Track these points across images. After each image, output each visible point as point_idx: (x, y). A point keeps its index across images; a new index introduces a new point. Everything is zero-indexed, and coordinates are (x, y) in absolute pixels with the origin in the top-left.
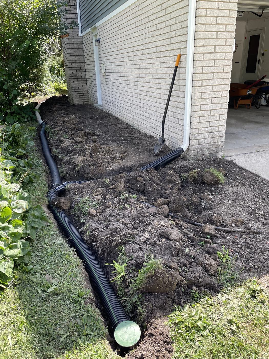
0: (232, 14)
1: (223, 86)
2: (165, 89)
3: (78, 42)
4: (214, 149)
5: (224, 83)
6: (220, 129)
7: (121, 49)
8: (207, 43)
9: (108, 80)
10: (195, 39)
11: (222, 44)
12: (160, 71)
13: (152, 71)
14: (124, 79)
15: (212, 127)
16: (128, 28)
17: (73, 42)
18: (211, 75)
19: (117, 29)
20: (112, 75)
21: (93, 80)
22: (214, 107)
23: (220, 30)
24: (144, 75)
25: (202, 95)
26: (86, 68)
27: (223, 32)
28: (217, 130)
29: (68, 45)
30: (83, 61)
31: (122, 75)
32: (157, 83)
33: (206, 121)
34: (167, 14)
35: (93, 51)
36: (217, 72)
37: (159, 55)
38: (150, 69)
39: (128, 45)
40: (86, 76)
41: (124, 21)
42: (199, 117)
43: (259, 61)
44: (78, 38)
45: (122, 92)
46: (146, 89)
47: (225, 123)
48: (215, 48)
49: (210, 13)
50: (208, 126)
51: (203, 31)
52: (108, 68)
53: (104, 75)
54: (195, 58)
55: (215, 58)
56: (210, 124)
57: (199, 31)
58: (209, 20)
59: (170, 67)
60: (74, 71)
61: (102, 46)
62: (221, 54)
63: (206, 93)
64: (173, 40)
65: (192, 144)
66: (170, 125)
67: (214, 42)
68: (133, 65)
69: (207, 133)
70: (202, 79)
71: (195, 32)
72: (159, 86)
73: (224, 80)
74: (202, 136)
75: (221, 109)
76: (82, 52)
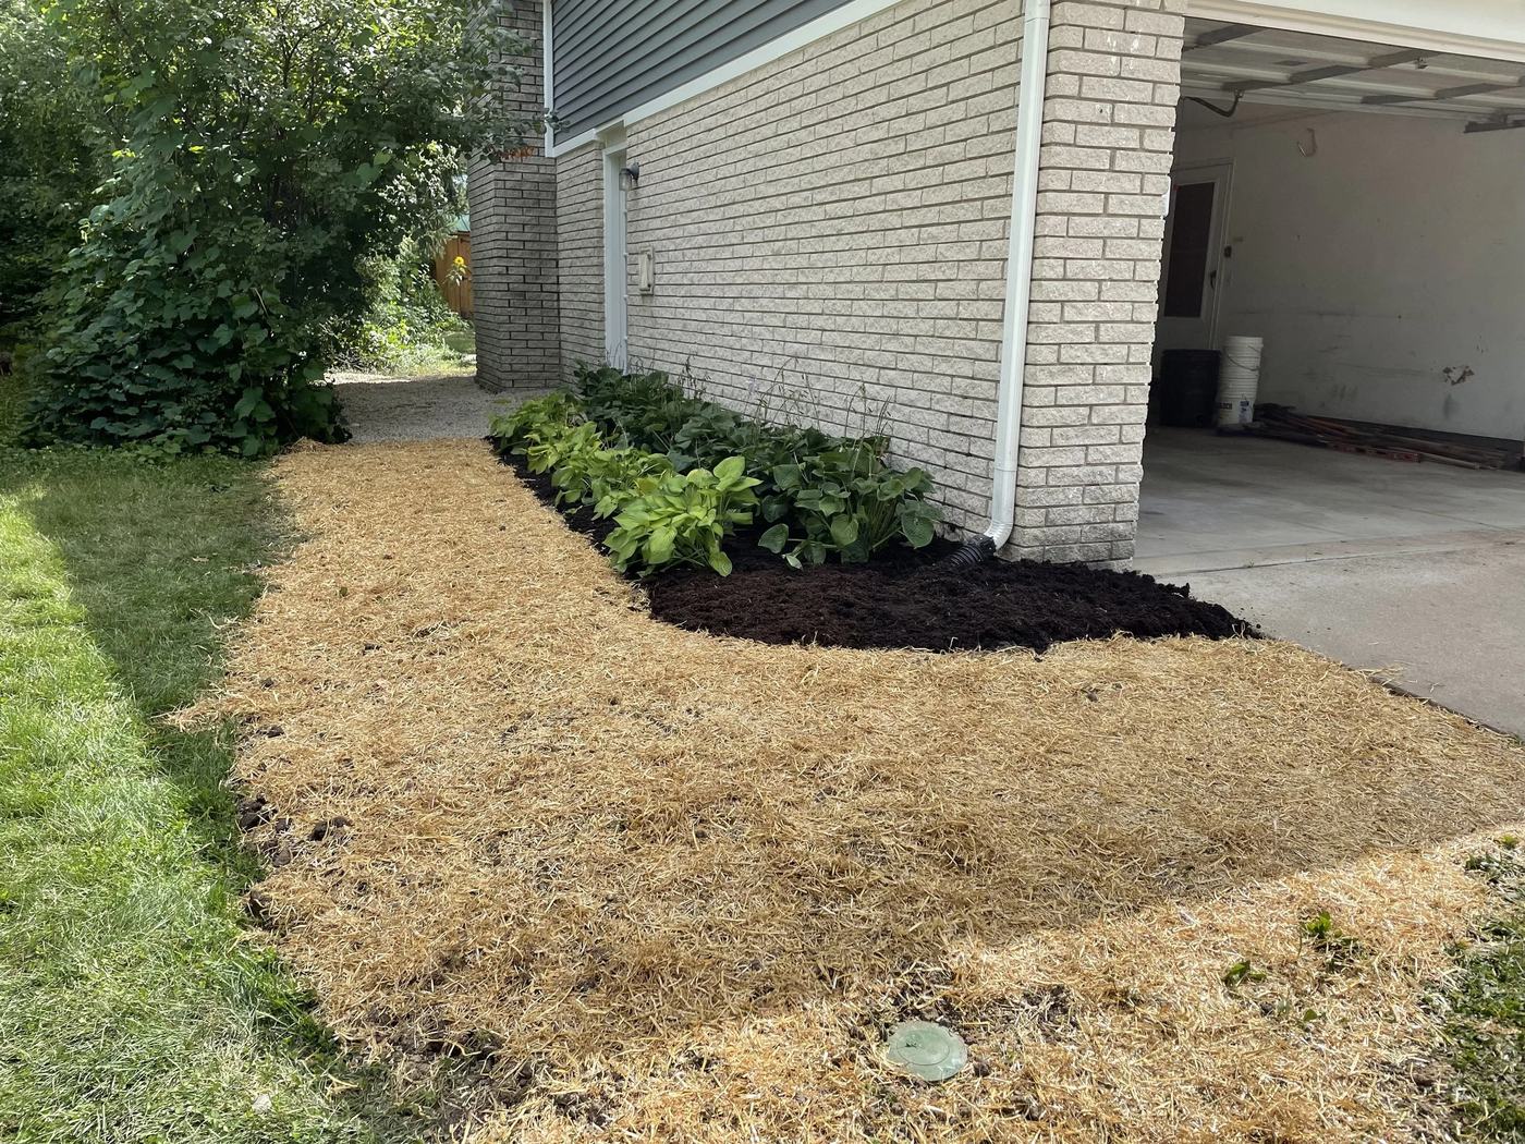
0: (1162, 97)
1: (1130, 326)
2: (916, 336)
3: (537, 178)
4: (1102, 547)
5: (1137, 316)
6: (1121, 476)
7: (734, 203)
8: (1082, 181)
9: (663, 313)
10: (1040, 169)
11: (1128, 187)
12: (894, 274)
13: (865, 274)
14: (738, 308)
15: (1096, 465)
16: (768, 131)
17: (518, 177)
18: (1091, 288)
19: (721, 133)
20: (683, 293)
21: (592, 316)
22: (1102, 395)
23: (1123, 144)
24: (829, 291)
25: (1063, 351)
26: (561, 272)
27: (1134, 150)
28: (1111, 480)
29: (500, 184)
30: (554, 247)
31: (733, 291)
32: (882, 317)
33: (1073, 442)
34: (931, 89)
35: (599, 208)
36: (1111, 280)
37: (894, 220)
38: (855, 269)
39: (762, 187)
40: (558, 300)
41: (752, 108)
42: (1052, 427)
43: (1213, 275)
44: (540, 161)
45: (728, 354)
46: (838, 338)
47: (1137, 453)
48: (1106, 199)
49: (1092, 88)
50: (1082, 462)
51: (1069, 145)
52: (668, 268)
53: (647, 294)
54: (1038, 229)
55: (1106, 233)
56: (1086, 455)
57: (1057, 144)
58: (1088, 111)
59: (940, 258)
60: (513, 279)
61: (643, 192)
62: (1127, 219)
63: (1076, 347)
64: (952, 172)
65: (1027, 523)
66: (934, 460)
67: (1103, 182)
68: (779, 258)
69: (1074, 485)
70: (1063, 298)
71: (1042, 145)
72: (893, 325)
73: (1136, 305)
74: (1061, 496)
75: (1125, 403)
76: (551, 213)
